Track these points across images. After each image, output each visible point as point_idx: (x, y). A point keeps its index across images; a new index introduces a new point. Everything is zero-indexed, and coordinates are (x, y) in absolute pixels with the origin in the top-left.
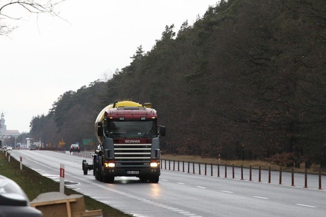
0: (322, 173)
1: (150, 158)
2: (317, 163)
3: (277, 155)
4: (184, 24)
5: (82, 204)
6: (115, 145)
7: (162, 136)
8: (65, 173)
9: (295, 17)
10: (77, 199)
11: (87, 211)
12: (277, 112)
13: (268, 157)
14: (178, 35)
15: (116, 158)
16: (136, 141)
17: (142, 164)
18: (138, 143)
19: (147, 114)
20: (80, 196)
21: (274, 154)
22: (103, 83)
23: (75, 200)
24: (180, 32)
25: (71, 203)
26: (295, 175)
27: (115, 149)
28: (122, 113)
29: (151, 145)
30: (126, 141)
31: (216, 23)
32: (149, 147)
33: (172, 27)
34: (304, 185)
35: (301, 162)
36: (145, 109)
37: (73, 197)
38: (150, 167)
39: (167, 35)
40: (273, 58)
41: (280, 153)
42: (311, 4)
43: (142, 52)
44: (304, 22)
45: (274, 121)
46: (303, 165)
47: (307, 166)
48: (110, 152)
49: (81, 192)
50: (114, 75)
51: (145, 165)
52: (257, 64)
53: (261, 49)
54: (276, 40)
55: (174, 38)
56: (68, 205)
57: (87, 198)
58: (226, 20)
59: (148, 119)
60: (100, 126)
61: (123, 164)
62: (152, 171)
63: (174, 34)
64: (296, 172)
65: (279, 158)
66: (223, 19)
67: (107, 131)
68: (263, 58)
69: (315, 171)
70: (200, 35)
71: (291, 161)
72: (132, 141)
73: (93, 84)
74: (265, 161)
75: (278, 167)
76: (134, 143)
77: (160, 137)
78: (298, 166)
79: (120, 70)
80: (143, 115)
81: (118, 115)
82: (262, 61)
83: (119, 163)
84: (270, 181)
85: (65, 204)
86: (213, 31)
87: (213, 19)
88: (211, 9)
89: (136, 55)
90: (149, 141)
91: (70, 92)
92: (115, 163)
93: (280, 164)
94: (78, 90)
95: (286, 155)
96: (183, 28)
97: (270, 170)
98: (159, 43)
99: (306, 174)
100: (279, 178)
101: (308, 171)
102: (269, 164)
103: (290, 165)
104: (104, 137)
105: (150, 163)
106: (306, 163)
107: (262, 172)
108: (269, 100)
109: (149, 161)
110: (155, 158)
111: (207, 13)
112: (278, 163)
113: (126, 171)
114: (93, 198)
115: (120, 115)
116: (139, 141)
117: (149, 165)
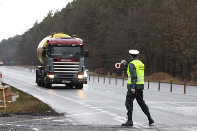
0: (117, 77)
1: (77, 72)
2: (115, 73)
3: (98, 69)
4: (57, 10)
5: (10, 89)
6: (54, 62)
7: (86, 57)
8: (2, 76)
9: (107, 8)
10: (7, 87)
11: (12, 93)
12: (98, 50)
13: (93, 70)
14: (54, 15)
15: (55, 71)
16: (69, 60)
17: (72, 76)
18: (70, 62)
19: (76, 42)
20: (9, 86)
21: (96, 69)
22: (20, 35)
23: (7, 88)
24: (55, 13)
25: (5, 89)
26: (105, 78)
27: (54, 65)
28: (59, 41)
29: (78, 63)
30: (62, 60)
31: (71, 10)
32: (77, 64)
33: (52, 11)
34: (109, 82)
35: (108, 72)
36: (75, 39)
37: (6, 87)
38: (78, 78)
39: (49, 15)
40: (96, 26)
41: (99, 68)
42: (113, 2)
43: (37, 22)
44: (110, 10)
45: (97, 54)
46: (109, 74)
47: (111, 74)
48: (51, 68)
49: (9, 84)
50: (25, 32)
51: (75, 77)
52: (89, 28)
53: (91, 22)
54: (98, 18)
55: (53, 16)
56: (3, 90)
57: (12, 87)
58: (76, 8)
59: (77, 46)
60: (44, 50)
61: (59, 76)
62: (79, 81)
63: (53, 14)
64: (105, 77)
65: (99, 70)
66: (74, 8)
67: (49, 53)
68: (92, 26)
69: (114, 76)
70: (64, 15)
71: (103, 72)
72: (66, 60)
73: (16, 36)
74: (92, 72)
75: (98, 75)
76: (67, 62)
77: (85, 58)
78: (106, 74)
79: (28, 30)
80: (73, 42)
81: (56, 42)
82: (92, 27)
83: (56, 75)
84: (94, 81)
85: (2, 89)
86: (70, 13)
87: (70, 8)
88: (69, 3)
89: (35, 23)
90: (78, 60)
91: (5, 39)
92: (54, 75)
93: (99, 73)
94: (9, 39)
95: (101, 69)
96: (56, 12)
97: (94, 76)
98: (46, 18)
99: (110, 78)
100: (98, 79)
101: (111, 76)
102: (94, 73)
103: (103, 74)
104: (47, 57)
105: (78, 75)
106: (110, 73)
107: (91, 76)
108: (95, 45)
109: (77, 74)
110: (81, 72)
111: (67, 5)
112: (97, 73)
113: (62, 80)
114: (15, 87)
115: (58, 42)
116: (71, 60)
117: (78, 76)
